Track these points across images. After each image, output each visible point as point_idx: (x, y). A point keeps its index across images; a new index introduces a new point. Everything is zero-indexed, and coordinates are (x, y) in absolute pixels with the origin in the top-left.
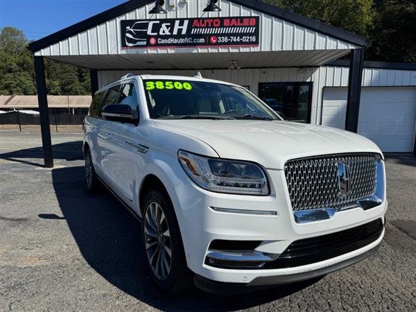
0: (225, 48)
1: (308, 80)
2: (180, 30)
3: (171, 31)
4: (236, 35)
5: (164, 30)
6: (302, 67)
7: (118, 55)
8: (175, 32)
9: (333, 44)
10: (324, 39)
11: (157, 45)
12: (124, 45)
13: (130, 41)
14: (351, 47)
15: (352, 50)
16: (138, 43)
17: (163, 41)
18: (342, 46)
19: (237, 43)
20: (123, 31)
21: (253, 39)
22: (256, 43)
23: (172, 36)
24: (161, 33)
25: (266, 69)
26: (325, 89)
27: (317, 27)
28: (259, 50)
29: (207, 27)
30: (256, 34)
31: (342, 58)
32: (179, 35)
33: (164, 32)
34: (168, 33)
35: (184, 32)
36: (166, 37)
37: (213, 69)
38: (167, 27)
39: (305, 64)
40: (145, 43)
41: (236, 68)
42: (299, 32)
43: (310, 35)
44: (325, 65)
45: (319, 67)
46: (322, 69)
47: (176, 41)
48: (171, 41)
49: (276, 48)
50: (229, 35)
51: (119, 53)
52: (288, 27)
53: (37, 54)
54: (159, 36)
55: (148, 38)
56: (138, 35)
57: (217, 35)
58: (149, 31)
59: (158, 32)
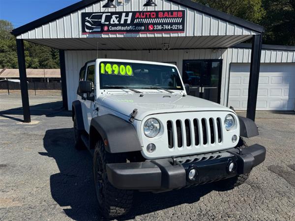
0: (159, 33)
1: (220, 58)
3: (119, 21)
4: (167, 24)
5: (114, 20)
6: (214, 49)
7: (79, 39)
9: (239, 31)
10: (233, 27)
11: (109, 31)
12: (84, 32)
13: (88, 28)
14: (253, 33)
15: (254, 35)
16: (95, 30)
18: (246, 33)
19: (168, 30)
20: (83, 21)
21: (181, 27)
22: (183, 30)
23: (120, 25)
24: (112, 22)
25: (188, 50)
26: (231, 64)
27: (227, 19)
28: (185, 36)
29: (147, 17)
30: (183, 23)
31: (245, 42)
32: (125, 24)
33: (114, 21)
34: (117, 22)
35: (129, 22)
36: (115, 25)
37: (149, 50)
38: (116, 18)
39: (217, 46)
40: (99, 30)
41: (167, 49)
42: (214, 22)
43: (222, 25)
44: (232, 47)
45: (227, 48)
46: (229, 50)
47: (123, 28)
48: (119, 28)
49: (197, 34)
50: (162, 24)
51: (80, 37)
52: (206, 18)
53: (18, 37)
54: (110, 24)
55: (102, 26)
56: (94, 23)
57: (154, 24)
58: (103, 21)
59: (110, 22)
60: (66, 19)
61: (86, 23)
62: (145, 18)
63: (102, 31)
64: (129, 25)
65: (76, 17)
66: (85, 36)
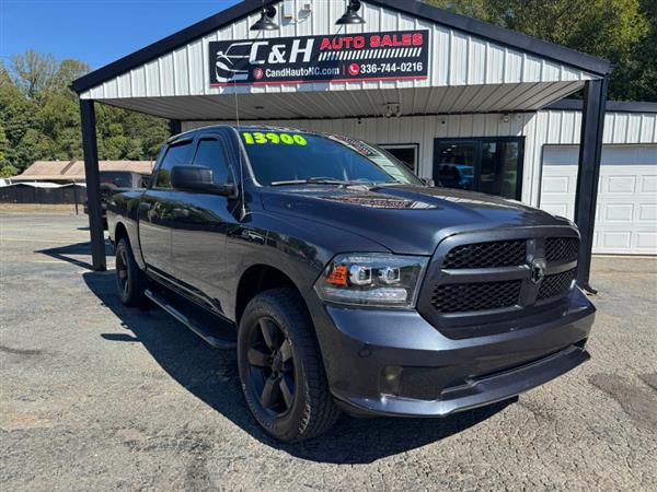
0: (372, 82)
1: (519, 134)
2: (300, 56)
3: (287, 57)
4: (390, 61)
5: (276, 55)
6: (506, 112)
7: (204, 97)
8: (293, 59)
9: (551, 73)
10: (539, 64)
11: (265, 80)
12: (213, 81)
13: (223, 73)
14: (585, 77)
15: (587, 81)
16: (236, 77)
17: (274, 74)
18: (568, 76)
19: (391, 74)
20: (213, 58)
21: (419, 67)
22: (423, 74)
23: (287, 65)
24: (271, 61)
25: (446, 117)
26: (544, 147)
27: (525, 46)
28: (428, 85)
29: (344, 49)
30: (424, 58)
31: (571, 97)
32: (299, 63)
33: (275, 59)
34: (281, 60)
35: (307, 59)
36: (279, 67)
37: (359, 117)
38: (281, 50)
39: (511, 107)
40: (245, 77)
41: (394, 115)
42: (495, 53)
43: (513, 58)
44: (546, 109)
45: (535, 111)
46: (541, 115)
47: (294, 73)
48: (286, 72)
49: (457, 81)
50: (378, 62)
51: (207, 93)
52: (477, 47)
53: (84, 96)
54: (267, 65)
55: (251, 68)
56: (236, 64)
57: (360, 62)
58: (252, 57)
59: (267, 59)
60: (178, 56)
61: (219, 64)
62: (340, 51)
63: (252, 80)
64: (306, 66)
65: (198, 51)
66: (216, 91)
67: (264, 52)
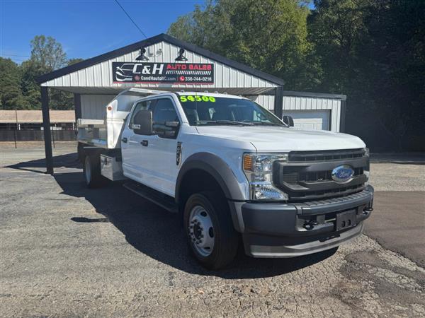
0: (190, 84)
2: (157, 71)
3: (151, 71)
8: (154, 72)
9: (262, 84)
10: (257, 80)
11: (141, 81)
12: (115, 80)
13: (119, 77)
14: (275, 86)
15: (276, 88)
16: (126, 79)
17: (145, 79)
18: (269, 85)
19: (198, 82)
20: (114, 70)
21: (210, 79)
22: (212, 82)
23: (151, 75)
24: (143, 72)
27: (252, 73)
28: (214, 87)
29: (178, 70)
30: (212, 75)
32: (157, 74)
33: (145, 72)
34: (148, 73)
35: (160, 73)
36: (147, 75)
38: (148, 68)
40: (131, 79)
42: (241, 75)
43: (248, 77)
47: (155, 79)
49: (225, 86)
50: (193, 76)
51: (111, 86)
52: (233, 72)
53: (43, 85)
54: (141, 74)
55: (134, 75)
56: (127, 73)
57: (185, 76)
58: (134, 70)
59: (141, 72)
60: (96, 67)
61: (118, 73)
62: (176, 70)
63: (134, 81)
64: (160, 76)
65: (106, 66)
66: (115, 85)
67: (140, 69)
